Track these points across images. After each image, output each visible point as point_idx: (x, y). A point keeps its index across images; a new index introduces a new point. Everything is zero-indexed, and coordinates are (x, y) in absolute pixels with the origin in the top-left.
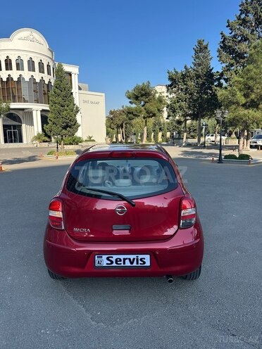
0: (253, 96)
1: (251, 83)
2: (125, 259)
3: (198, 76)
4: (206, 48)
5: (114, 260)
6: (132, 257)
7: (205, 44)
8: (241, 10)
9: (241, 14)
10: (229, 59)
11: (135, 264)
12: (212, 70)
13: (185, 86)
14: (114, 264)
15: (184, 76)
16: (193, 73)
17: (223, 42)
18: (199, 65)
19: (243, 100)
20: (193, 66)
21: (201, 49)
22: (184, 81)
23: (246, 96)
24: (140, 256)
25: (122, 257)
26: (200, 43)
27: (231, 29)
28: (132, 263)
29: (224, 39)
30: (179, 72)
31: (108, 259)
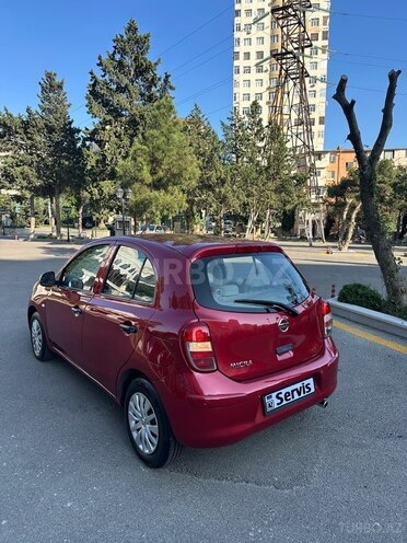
0: (161, 174)
1: (159, 155)
2: (293, 391)
3: (51, 130)
4: (60, 87)
5: (282, 396)
6: (298, 386)
7: (58, 80)
8: (115, 47)
9: (115, 52)
10: (103, 114)
11: (302, 395)
12: (70, 123)
13: (29, 142)
14: (285, 402)
15: (26, 125)
16: (41, 124)
17: (94, 85)
18: (50, 112)
19: (149, 179)
20: (40, 111)
21: (51, 87)
22: (26, 133)
23: (153, 172)
24: (306, 382)
25: (289, 389)
26: (50, 77)
27: (104, 71)
28: (299, 394)
29: (96, 81)
30: (15, 115)
31: (277, 397)
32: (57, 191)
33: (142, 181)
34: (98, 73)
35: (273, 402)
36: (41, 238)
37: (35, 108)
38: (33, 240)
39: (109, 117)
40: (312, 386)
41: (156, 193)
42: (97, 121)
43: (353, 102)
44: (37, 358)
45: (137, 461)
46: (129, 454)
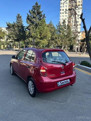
0: (42, 36)
1: (42, 32)
2: (64, 82)
3: (19, 27)
4: (21, 17)
5: (62, 83)
6: (66, 81)
7: (20, 16)
8: (33, 8)
9: (33, 9)
10: (30, 23)
11: (67, 83)
12: (23, 25)
13: (14, 29)
14: (62, 84)
15: (13, 26)
16: (16, 25)
17: (28, 17)
18: (18, 23)
19: (39, 37)
20: (16, 23)
21: (19, 17)
22: (13, 27)
23: (40, 36)
24: (68, 80)
25: (63, 81)
26: (18, 15)
27: (30, 13)
28: (66, 83)
29: (28, 16)
30: (11, 23)
31: (60, 83)
32: (20, 40)
33: (38, 38)
34: (29, 14)
35: (59, 84)
36: (16, 50)
37: (15, 22)
38: (14, 51)
39: (31, 24)
40: (69, 81)
41: (41, 40)
42: (28, 24)
43: (84, 19)
44: (12, 74)
45: (30, 96)
46: (28, 94)
